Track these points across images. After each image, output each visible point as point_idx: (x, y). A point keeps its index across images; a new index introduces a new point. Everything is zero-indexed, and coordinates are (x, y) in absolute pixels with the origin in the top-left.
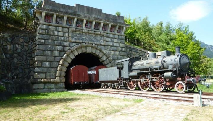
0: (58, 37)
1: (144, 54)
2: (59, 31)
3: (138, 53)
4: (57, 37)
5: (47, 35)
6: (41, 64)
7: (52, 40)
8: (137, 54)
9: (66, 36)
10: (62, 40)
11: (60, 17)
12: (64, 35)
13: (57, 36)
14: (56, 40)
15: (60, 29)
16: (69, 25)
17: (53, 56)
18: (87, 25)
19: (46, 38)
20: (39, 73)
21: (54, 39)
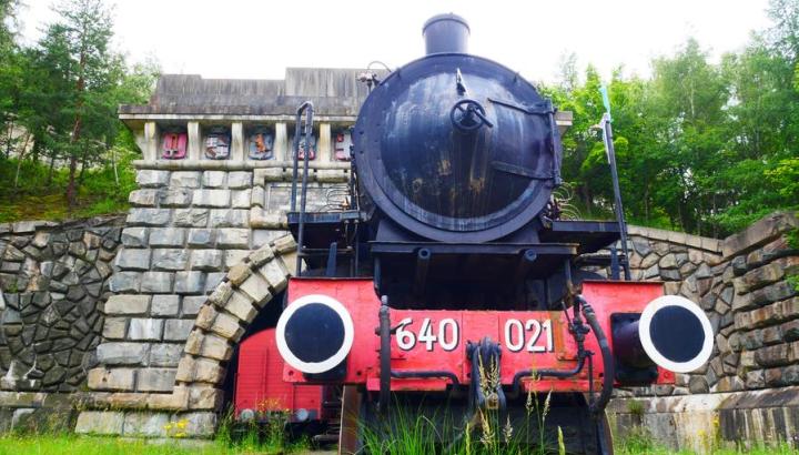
0: (205, 210)
1: (681, 257)
2: (213, 188)
3: (653, 258)
4: (199, 211)
5: (163, 206)
6: (122, 325)
7: (178, 225)
8: (644, 264)
9: (240, 205)
10: (221, 221)
11: (218, 130)
12: (231, 201)
13: (202, 206)
14: (197, 224)
15: (215, 178)
16: (260, 156)
17: (176, 290)
18: (339, 145)
19: (154, 222)
20: (110, 366)
21: (189, 220)
